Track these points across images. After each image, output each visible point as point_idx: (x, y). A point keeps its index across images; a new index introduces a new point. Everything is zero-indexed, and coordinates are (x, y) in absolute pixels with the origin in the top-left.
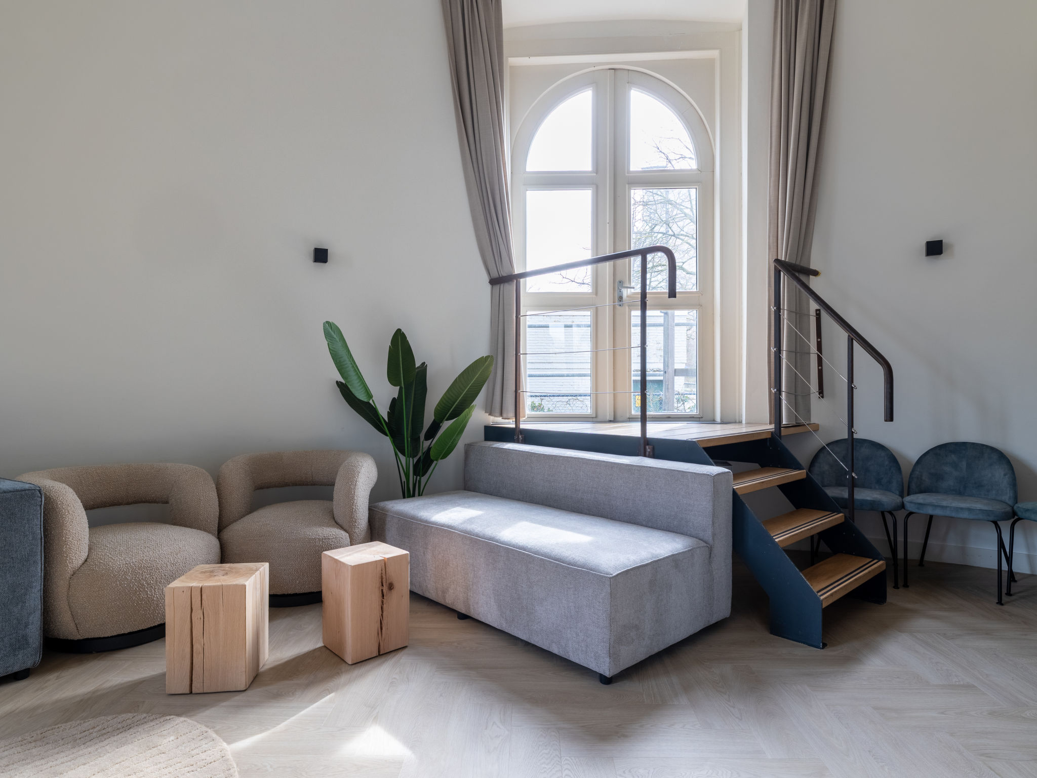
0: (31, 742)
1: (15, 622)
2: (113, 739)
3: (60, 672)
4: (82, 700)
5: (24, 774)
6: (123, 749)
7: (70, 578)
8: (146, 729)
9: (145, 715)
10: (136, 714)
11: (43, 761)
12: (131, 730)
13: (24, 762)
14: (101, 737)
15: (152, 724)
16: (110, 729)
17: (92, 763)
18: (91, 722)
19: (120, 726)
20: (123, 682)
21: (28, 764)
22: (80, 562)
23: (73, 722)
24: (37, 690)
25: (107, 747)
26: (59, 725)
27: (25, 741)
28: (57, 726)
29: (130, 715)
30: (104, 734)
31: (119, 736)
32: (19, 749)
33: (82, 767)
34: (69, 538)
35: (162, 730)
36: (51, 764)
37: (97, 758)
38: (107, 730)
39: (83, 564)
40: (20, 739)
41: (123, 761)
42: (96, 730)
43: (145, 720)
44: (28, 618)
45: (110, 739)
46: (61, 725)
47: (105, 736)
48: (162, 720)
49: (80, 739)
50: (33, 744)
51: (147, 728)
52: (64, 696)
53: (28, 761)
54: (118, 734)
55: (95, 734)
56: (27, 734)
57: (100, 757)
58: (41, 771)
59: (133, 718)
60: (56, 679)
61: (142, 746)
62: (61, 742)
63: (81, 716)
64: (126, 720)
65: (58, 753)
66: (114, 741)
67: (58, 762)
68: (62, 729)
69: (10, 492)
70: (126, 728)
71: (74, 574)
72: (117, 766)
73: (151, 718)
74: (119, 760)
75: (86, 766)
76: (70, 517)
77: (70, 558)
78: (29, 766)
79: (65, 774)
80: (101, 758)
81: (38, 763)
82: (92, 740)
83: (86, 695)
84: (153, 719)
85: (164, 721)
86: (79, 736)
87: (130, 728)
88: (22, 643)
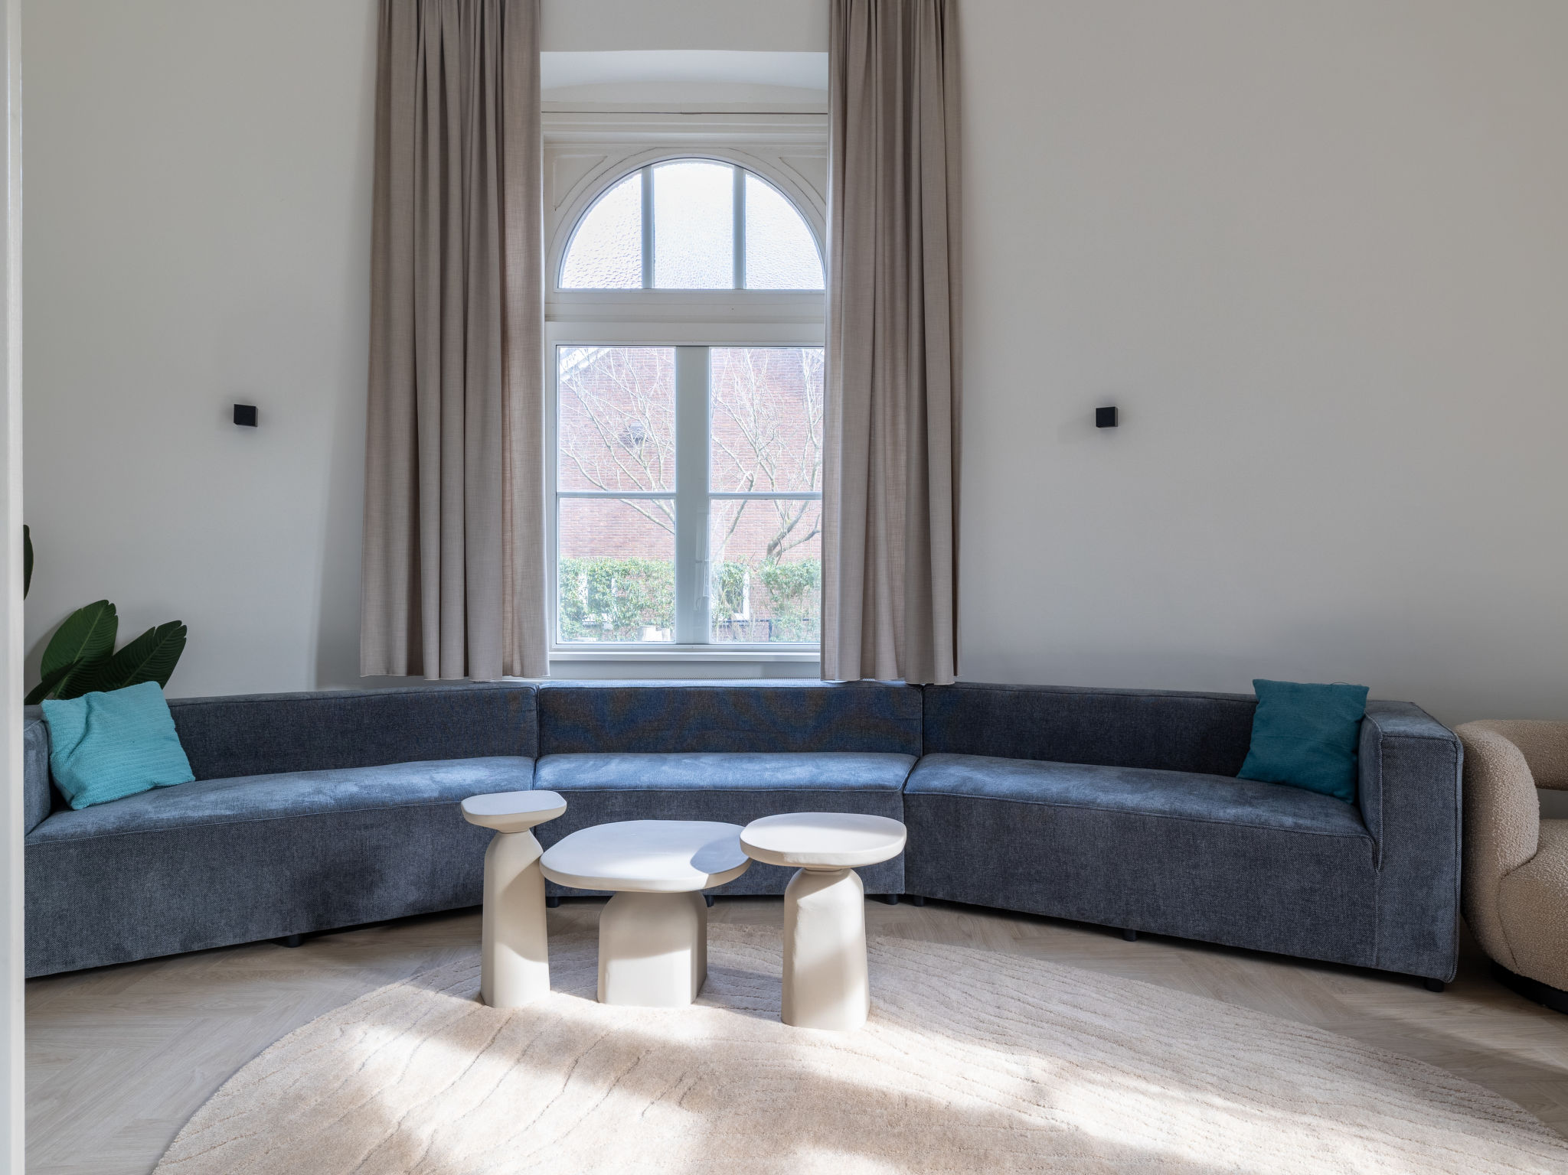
0: (1379, 1060)
1: (1418, 909)
2: (1468, 1118)
3: (1480, 1007)
4: (1477, 1053)
5: (1346, 1086)
6: (1468, 1138)
7: (1502, 879)
8: (1522, 1138)
9: (1535, 1119)
10: (1525, 1111)
11: (1373, 1087)
12: (1501, 1125)
13: (1356, 1075)
14: (1456, 1107)
15: (1536, 1137)
16: (1475, 1106)
17: (1420, 1127)
18: (1461, 1083)
19: (1490, 1110)
20: (1552, 1063)
21: (1358, 1079)
22: (1518, 861)
23: (1441, 1069)
24: (1438, 1012)
25: (1453, 1123)
26: (1422, 1063)
27: (1375, 1055)
28: (1419, 1062)
29: (1516, 1107)
30: (1464, 1106)
31: (1480, 1121)
32: (1363, 1059)
33: (1406, 1122)
34: (1501, 820)
35: (1543, 1155)
36: (1378, 1095)
37: (1430, 1125)
38: (1471, 1104)
39: (1523, 864)
40: (1372, 1050)
41: (1456, 1152)
42: (1458, 1094)
43: (1531, 1126)
44: (1436, 911)
45: (1464, 1116)
46: (1424, 1063)
47: (1462, 1109)
48: (1554, 1142)
49: (1433, 1092)
50: (1380, 1064)
51: (1525, 1137)
52: (1461, 1035)
53: (1360, 1077)
54: (1480, 1118)
55: (1451, 1099)
56: (1383, 1050)
57: (1435, 1127)
58: (1363, 1095)
59: (1517, 1112)
60: (1470, 1012)
61: (1495, 1152)
62: (1409, 1081)
63: (1459, 1069)
64: (1506, 1109)
65: (1396, 1090)
66: (1468, 1122)
67: (1387, 1099)
68: (1421, 1067)
69: (1414, 737)
70: (1496, 1117)
71: (1508, 874)
72: (1444, 1151)
73: (1542, 1129)
74: (1451, 1146)
75: (1411, 1125)
76: (1505, 790)
77: (1502, 850)
78: (1358, 1083)
79: (1383, 1116)
80: (1434, 1129)
81: (1367, 1086)
82: (1444, 1102)
83: (1488, 1049)
84: (1543, 1133)
85: (1557, 1145)
86: (1433, 1088)
87: (1502, 1122)
88: (1426, 941)
